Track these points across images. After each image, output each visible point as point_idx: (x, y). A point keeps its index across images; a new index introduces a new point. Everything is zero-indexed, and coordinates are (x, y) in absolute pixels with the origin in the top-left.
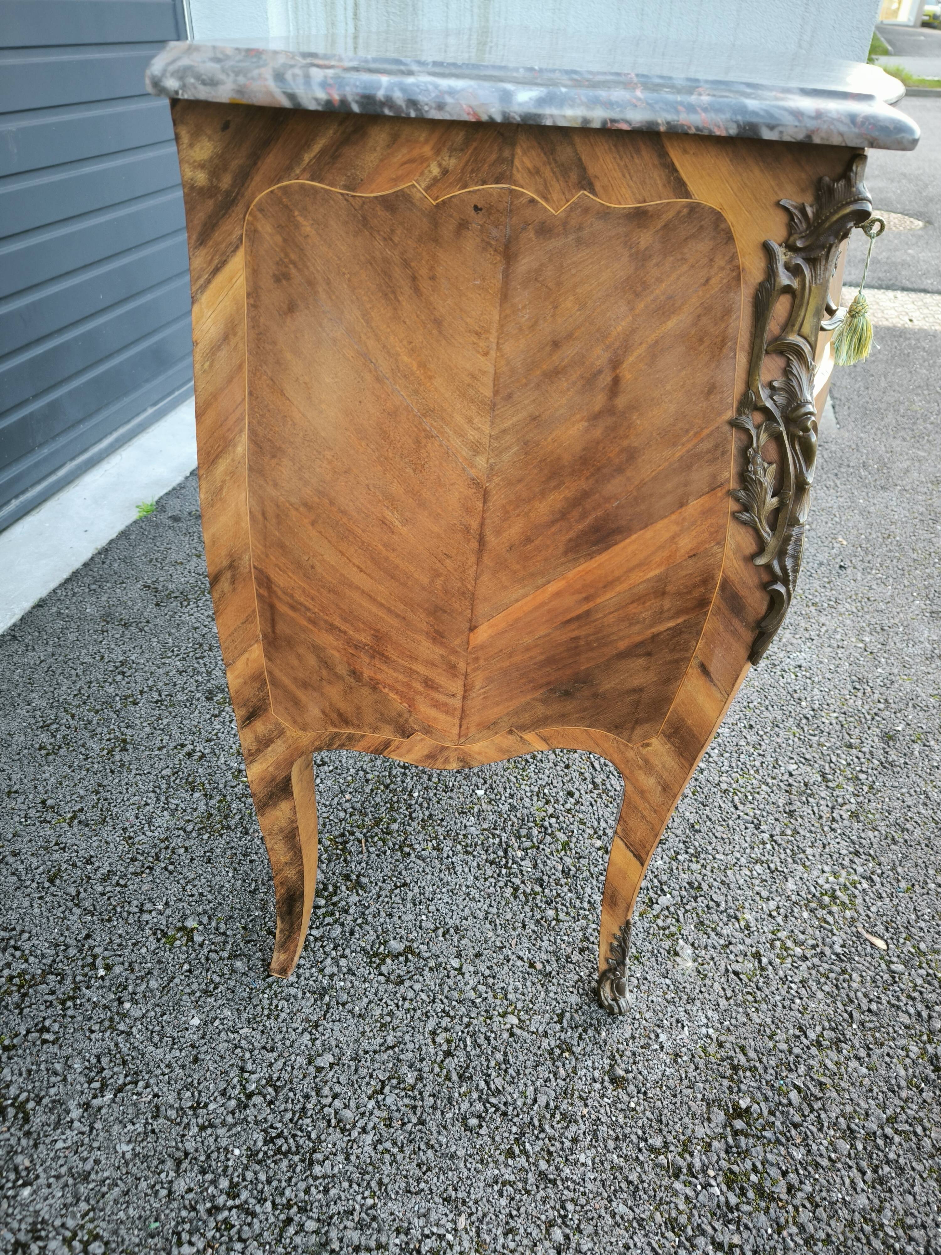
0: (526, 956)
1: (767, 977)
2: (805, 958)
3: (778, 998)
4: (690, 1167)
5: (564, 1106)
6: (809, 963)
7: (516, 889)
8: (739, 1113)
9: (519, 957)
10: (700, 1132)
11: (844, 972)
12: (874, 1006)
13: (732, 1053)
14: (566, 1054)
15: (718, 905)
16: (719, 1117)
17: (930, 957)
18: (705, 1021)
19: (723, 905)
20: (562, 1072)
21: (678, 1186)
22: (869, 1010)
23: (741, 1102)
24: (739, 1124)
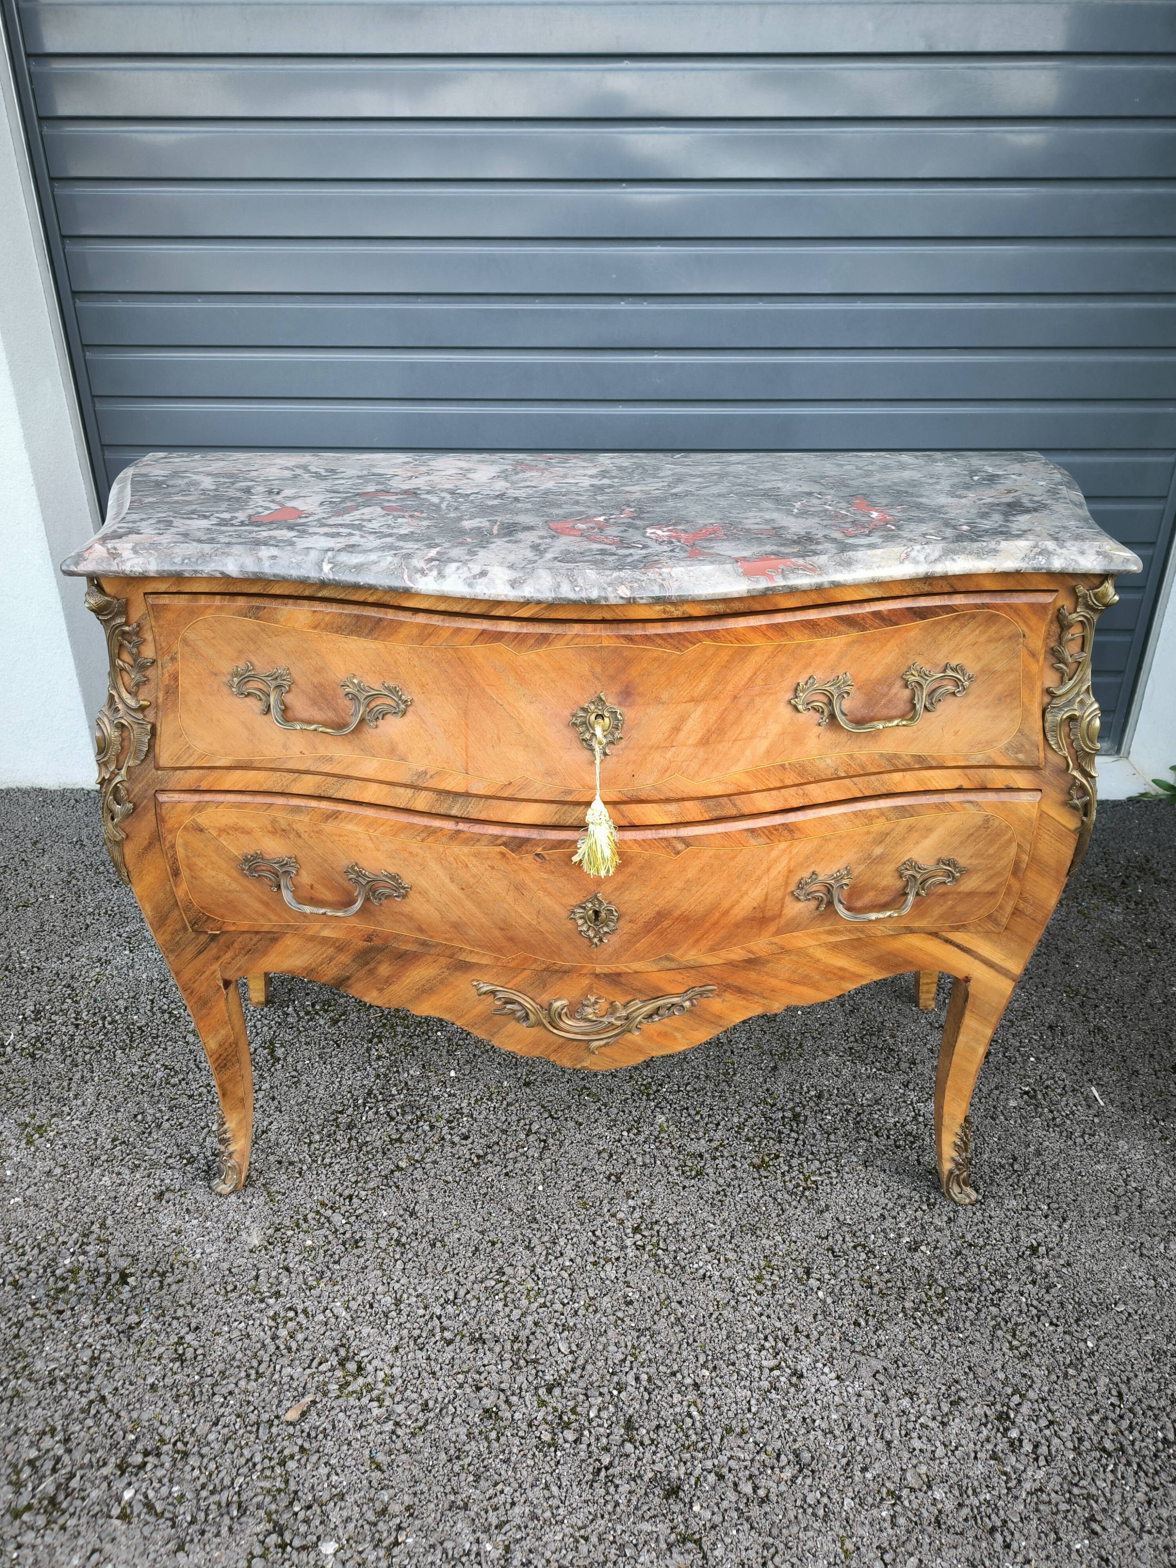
0: (273, 1127)
1: (253, 1302)
2: (274, 1338)
3: (229, 1311)
4: (89, 1244)
5: (144, 1164)
6: (268, 1341)
7: (341, 1112)
8: (124, 1278)
9: (271, 1123)
10: (112, 1251)
11: (259, 1375)
12: (218, 1399)
13: (176, 1271)
14: (185, 1161)
15: (337, 1262)
16: (123, 1263)
17: (278, 1470)
18: (208, 1251)
19: (337, 1267)
20: (170, 1161)
21: (75, 1235)
22: (214, 1394)
23: (133, 1278)
24: (115, 1277)
